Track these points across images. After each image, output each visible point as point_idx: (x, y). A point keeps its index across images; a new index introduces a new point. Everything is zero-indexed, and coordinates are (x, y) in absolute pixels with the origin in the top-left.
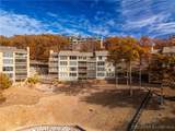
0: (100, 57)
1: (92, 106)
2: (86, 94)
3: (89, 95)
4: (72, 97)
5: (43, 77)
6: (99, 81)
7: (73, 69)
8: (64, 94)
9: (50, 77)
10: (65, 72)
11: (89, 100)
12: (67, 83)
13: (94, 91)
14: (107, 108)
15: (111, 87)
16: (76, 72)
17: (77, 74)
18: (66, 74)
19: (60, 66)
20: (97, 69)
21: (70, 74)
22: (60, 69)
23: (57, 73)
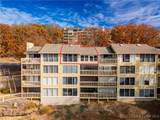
16: (77, 86)
17: (79, 91)
18: (54, 91)
19: (43, 75)
20: (119, 82)
21: (65, 90)
22: (43, 81)
23: (38, 90)
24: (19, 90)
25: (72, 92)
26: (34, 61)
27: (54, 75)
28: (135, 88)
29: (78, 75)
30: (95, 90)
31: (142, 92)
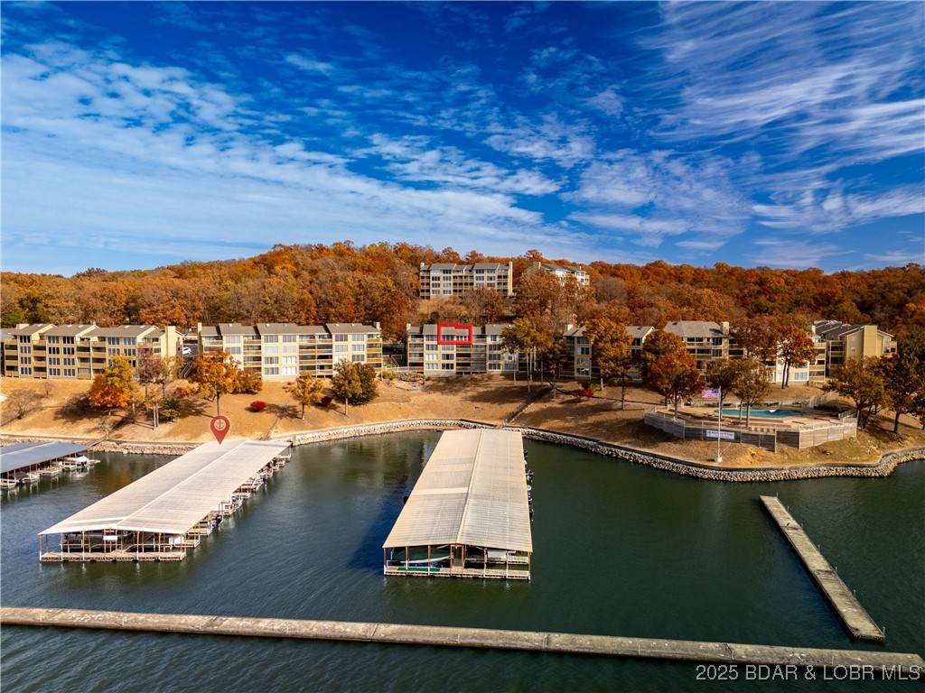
0: (494, 337)
1: (478, 405)
2: (470, 394)
3: (475, 394)
4: (451, 397)
5: (397, 370)
6: (490, 377)
7: (448, 357)
8: (438, 394)
9: (407, 370)
10: (434, 360)
11: (474, 399)
12: (440, 379)
13: (481, 390)
14: (496, 405)
15: (508, 383)
16: (454, 361)
17: (455, 365)
18: (435, 366)
19: (425, 352)
20: (487, 358)
21: (443, 366)
22: (426, 357)
23: (422, 365)
24: (403, 363)
25: (448, 366)
26: (418, 341)
27: (434, 352)
28: (501, 362)
29: (454, 352)
30: (469, 365)
31: (506, 365)
